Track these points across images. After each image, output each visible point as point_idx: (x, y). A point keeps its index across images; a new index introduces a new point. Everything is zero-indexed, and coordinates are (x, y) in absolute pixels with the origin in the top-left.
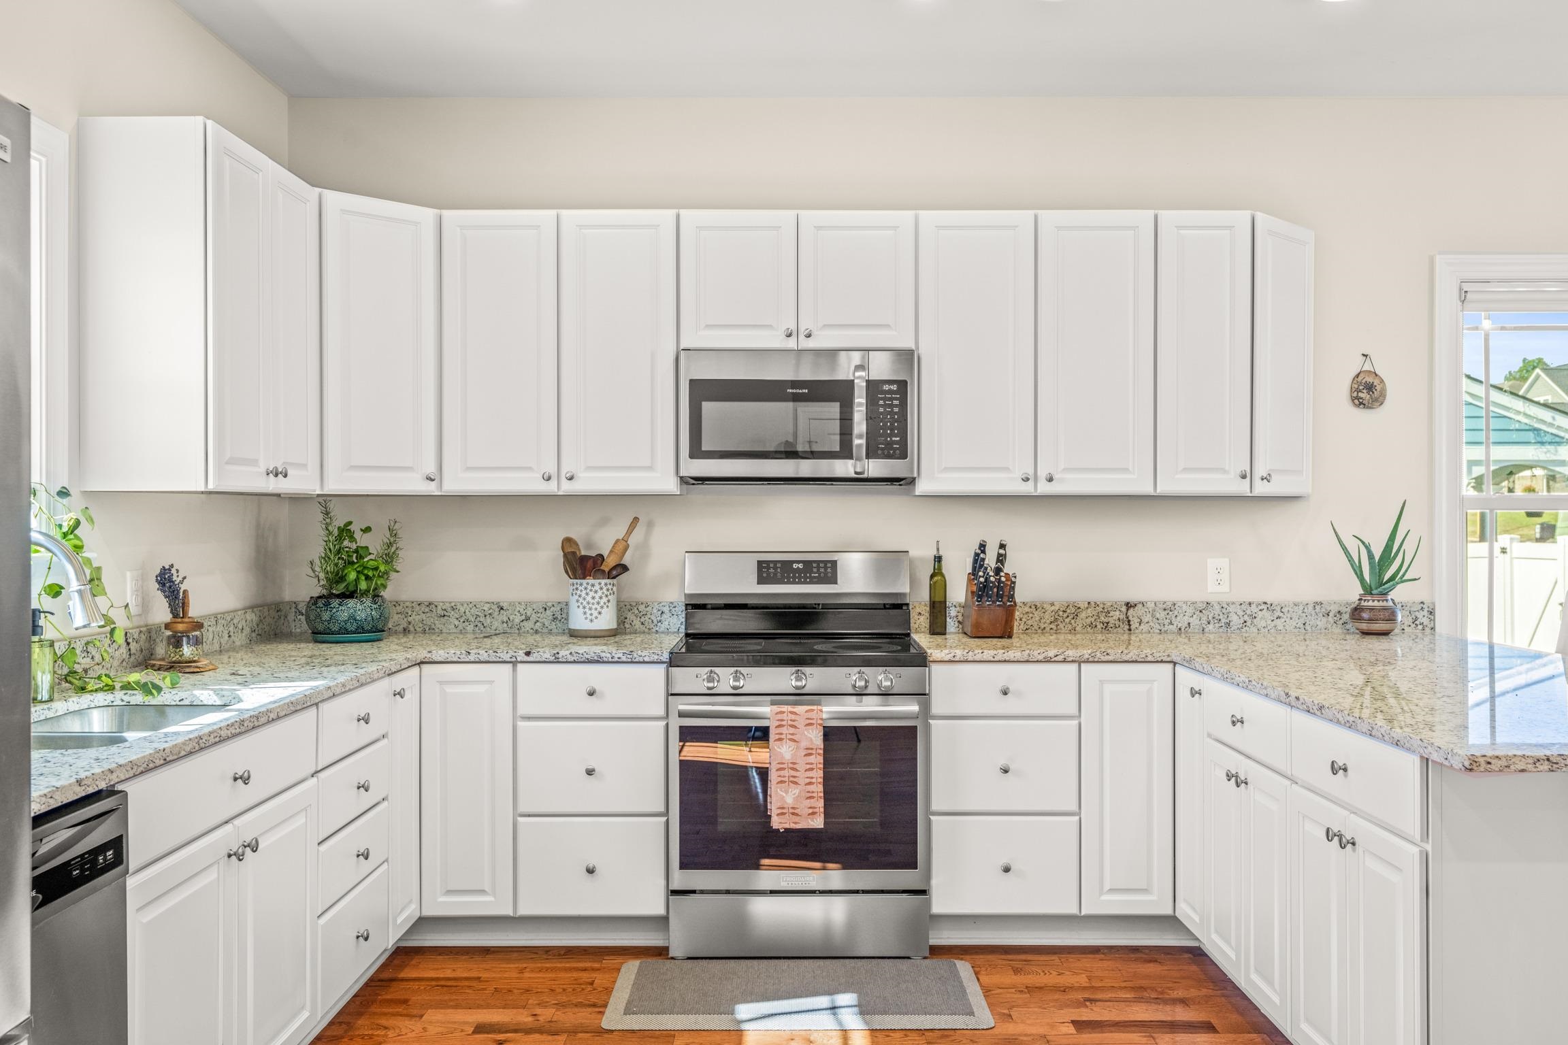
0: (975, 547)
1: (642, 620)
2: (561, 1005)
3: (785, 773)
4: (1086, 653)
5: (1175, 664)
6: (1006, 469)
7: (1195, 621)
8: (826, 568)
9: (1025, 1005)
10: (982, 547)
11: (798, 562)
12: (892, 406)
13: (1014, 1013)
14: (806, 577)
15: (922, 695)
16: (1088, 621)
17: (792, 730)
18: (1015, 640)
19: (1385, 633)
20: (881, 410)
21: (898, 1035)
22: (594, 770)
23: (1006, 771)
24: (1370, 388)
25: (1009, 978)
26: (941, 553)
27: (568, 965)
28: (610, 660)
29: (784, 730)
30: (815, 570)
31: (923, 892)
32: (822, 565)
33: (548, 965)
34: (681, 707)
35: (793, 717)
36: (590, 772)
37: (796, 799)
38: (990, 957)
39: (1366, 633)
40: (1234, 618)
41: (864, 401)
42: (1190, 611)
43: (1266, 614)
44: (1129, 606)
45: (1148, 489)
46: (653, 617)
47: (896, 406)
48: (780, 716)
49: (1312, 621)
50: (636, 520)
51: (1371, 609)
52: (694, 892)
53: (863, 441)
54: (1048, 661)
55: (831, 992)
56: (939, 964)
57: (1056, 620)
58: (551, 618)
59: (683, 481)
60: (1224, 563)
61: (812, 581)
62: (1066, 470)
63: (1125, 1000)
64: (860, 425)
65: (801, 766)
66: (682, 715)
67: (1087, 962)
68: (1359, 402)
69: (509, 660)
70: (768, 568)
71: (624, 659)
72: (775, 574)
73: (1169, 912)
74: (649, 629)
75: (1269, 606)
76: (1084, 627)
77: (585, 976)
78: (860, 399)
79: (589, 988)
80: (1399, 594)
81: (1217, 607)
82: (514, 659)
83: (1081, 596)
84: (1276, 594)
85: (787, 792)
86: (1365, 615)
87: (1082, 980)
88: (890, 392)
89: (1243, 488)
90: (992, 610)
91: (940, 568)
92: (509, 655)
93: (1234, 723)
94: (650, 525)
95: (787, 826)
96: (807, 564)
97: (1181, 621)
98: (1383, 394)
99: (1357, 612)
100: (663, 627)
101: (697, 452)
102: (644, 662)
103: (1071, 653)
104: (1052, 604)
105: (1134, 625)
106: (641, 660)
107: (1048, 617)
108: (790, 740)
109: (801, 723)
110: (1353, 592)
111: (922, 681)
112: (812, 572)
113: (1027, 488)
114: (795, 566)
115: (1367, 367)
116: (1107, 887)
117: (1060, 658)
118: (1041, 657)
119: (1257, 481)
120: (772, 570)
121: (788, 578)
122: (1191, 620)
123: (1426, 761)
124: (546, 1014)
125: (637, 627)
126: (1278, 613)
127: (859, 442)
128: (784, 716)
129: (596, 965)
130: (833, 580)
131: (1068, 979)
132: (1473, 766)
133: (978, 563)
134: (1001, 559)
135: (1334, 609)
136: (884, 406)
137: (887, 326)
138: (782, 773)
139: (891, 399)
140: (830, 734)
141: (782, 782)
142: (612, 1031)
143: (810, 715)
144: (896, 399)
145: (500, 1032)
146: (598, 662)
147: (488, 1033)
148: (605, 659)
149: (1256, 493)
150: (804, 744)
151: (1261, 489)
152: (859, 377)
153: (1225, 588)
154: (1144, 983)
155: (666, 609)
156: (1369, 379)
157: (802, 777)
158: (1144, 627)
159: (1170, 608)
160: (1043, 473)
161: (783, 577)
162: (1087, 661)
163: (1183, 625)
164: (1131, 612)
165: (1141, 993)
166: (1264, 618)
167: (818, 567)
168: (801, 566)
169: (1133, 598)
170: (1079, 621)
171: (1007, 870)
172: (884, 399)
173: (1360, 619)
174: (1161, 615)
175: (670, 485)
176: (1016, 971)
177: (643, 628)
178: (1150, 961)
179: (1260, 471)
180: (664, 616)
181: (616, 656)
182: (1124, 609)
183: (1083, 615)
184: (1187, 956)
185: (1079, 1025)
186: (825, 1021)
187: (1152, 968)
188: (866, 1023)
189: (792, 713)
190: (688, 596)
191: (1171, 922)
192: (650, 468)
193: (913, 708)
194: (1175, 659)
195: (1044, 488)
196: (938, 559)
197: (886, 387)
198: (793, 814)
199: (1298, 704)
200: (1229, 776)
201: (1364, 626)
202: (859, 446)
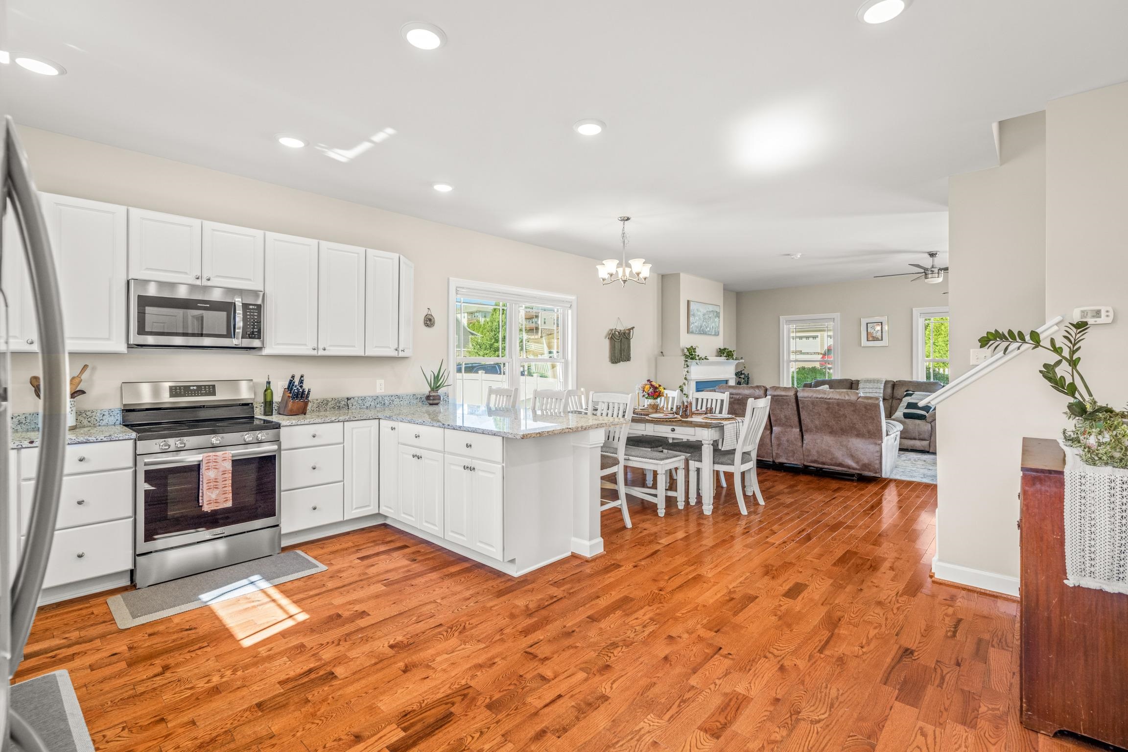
0: (289, 378)
1: (89, 419)
2: (79, 629)
3: (211, 484)
4: (347, 418)
5: (379, 419)
6: (305, 345)
7: (372, 404)
8: (209, 388)
9: (335, 558)
10: (293, 377)
11: (194, 386)
12: (254, 315)
13: (332, 562)
14: (198, 393)
15: (277, 441)
16: (332, 406)
17: (215, 464)
18: (307, 416)
19: (437, 404)
20: (248, 317)
21: (288, 584)
22: (83, 501)
23: (314, 469)
24: (430, 320)
25: (321, 552)
26: (270, 380)
27: (65, 611)
28: (95, 441)
29: (210, 464)
30: (203, 389)
31: (277, 526)
32: (207, 387)
33: (51, 615)
34: (146, 460)
35: (215, 457)
36: (80, 503)
37: (218, 495)
38: (307, 546)
39: (431, 404)
40: (386, 401)
41: (241, 312)
42: (371, 400)
43: (397, 399)
44: (348, 399)
45: (362, 354)
46: (96, 418)
47: (256, 316)
48: (208, 458)
49: (412, 401)
50: (86, 367)
51: (434, 396)
52: (151, 552)
53: (241, 331)
54: (332, 422)
55: (246, 577)
56: (290, 554)
57: (319, 406)
58: (17, 423)
59: (130, 346)
60: (382, 381)
61: (202, 395)
62: (331, 346)
63: (372, 546)
64: (240, 323)
65: (220, 479)
66: (146, 464)
67: (347, 538)
68: (427, 325)
69: (16, 447)
70: (176, 389)
71: (105, 439)
72: (180, 392)
73: (377, 512)
74: (94, 424)
75: (398, 396)
76: (330, 408)
77: (84, 612)
78: (239, 311)
79: (93, 616)
80: (441, 391)
81: (380, 398)
82: (19, 447)
83: (329, 396)
84: (400, 392)
85: (212, 493)
86: (431, 398)
87: (350, 544)
88: (253, 309)
89: (395, 354)
90: (299, 403)
91: (270, 386)
92: (16, 445)
93: (416, 437)
94: (94, 369)
95: (213, 509)
96: (199, 387)
97: (368, 404)
98: (434, 322)
99: (428, 398)
100: (104, 423)
101: (142, 331)
102: (119, 440)
103: (341, 418)
104: (317, 400)
105: (350, 406)
106: (117, 439)
107: (315, 405)
108: (214, 468)
109: (220, 460)
110: (426, 390)
111: (278, 435)
112: (201, 390)
113: (314, 353)
114: (191, 388)
115: (429, 313)
116: (354, 507)
117: (337, 420)
118: (329, 421)
119: (400, 352)
120: (178, 390)
121: (188, 394)
122: (371, 403)
123: (503, 437)
124: (74, 635)
125: (85, 423)
126: (401, 399)
127: (239, 331)
128: (211, 458)
129: (87, 605)
130: (214, 394)
131: (345, 546)
132: (524, 437)
133: (291, 383)
134: (301, 382)
135: (419, 397)
136: (250, 315)
137: (250, 280)
138: (210, 484)
139: (254, 312)
140: (236, 463)
141: (209, 489)
142: (129, 628)
143: (225, 456)
144: (256, 312)
145: (47, 653)
146: (86, 443)
147: (38, 656)
148: (91, 441)
149: (400, 356)
150: (221, 469)
151: (401, 354)
152: (238, 301)
153: (383, 391)
154: (374, 539)
155: (106, 413)
156: (430, 317)
157: (220, 484)
158: (354, 407)
159: (364, 399)
160: (321, 347)
161: (185, 392)
162: (348, 421)
163: (368, 405)
164: (349, 401)
165: (375, 542)
166: (397, 401)
167: (205, 388)
168: (195, 388)
169: (349, 396)
170: (328, 406)
171: (315, 509)
172: (250, 312)
173: (430, 400)
174: (360, 402)
175: (122, 348)
176: (322, 548)
177: (89, 424)
178: (371, 532)
179: (401, 348)
180: (105, 417)
181: (100, 438)
182: (346, 400)
183: (330, 404)
184: (383, 527)
185: (362, 559)
186: (251, 589)
187: (373, 534)
188: (271, 583)
189: (215, 456)
190: (125, 405)
191: (378, 515)
192: (108, 339)
193: (275, 447)
194: (380, 417)
195: (321, 353)
196: (269, 383)
197: (251, 307)
198: (216, 502)
199: (449, 427)
200: (414, 456)
201: (431, 402)
202: (238, 332)
